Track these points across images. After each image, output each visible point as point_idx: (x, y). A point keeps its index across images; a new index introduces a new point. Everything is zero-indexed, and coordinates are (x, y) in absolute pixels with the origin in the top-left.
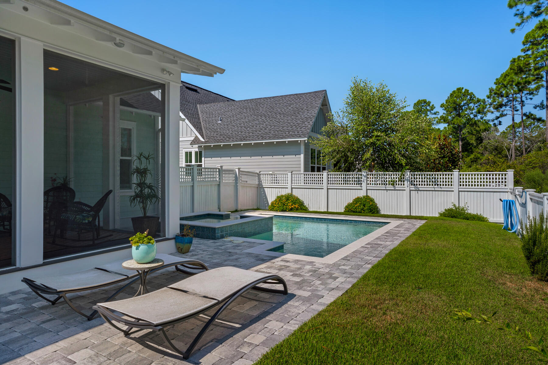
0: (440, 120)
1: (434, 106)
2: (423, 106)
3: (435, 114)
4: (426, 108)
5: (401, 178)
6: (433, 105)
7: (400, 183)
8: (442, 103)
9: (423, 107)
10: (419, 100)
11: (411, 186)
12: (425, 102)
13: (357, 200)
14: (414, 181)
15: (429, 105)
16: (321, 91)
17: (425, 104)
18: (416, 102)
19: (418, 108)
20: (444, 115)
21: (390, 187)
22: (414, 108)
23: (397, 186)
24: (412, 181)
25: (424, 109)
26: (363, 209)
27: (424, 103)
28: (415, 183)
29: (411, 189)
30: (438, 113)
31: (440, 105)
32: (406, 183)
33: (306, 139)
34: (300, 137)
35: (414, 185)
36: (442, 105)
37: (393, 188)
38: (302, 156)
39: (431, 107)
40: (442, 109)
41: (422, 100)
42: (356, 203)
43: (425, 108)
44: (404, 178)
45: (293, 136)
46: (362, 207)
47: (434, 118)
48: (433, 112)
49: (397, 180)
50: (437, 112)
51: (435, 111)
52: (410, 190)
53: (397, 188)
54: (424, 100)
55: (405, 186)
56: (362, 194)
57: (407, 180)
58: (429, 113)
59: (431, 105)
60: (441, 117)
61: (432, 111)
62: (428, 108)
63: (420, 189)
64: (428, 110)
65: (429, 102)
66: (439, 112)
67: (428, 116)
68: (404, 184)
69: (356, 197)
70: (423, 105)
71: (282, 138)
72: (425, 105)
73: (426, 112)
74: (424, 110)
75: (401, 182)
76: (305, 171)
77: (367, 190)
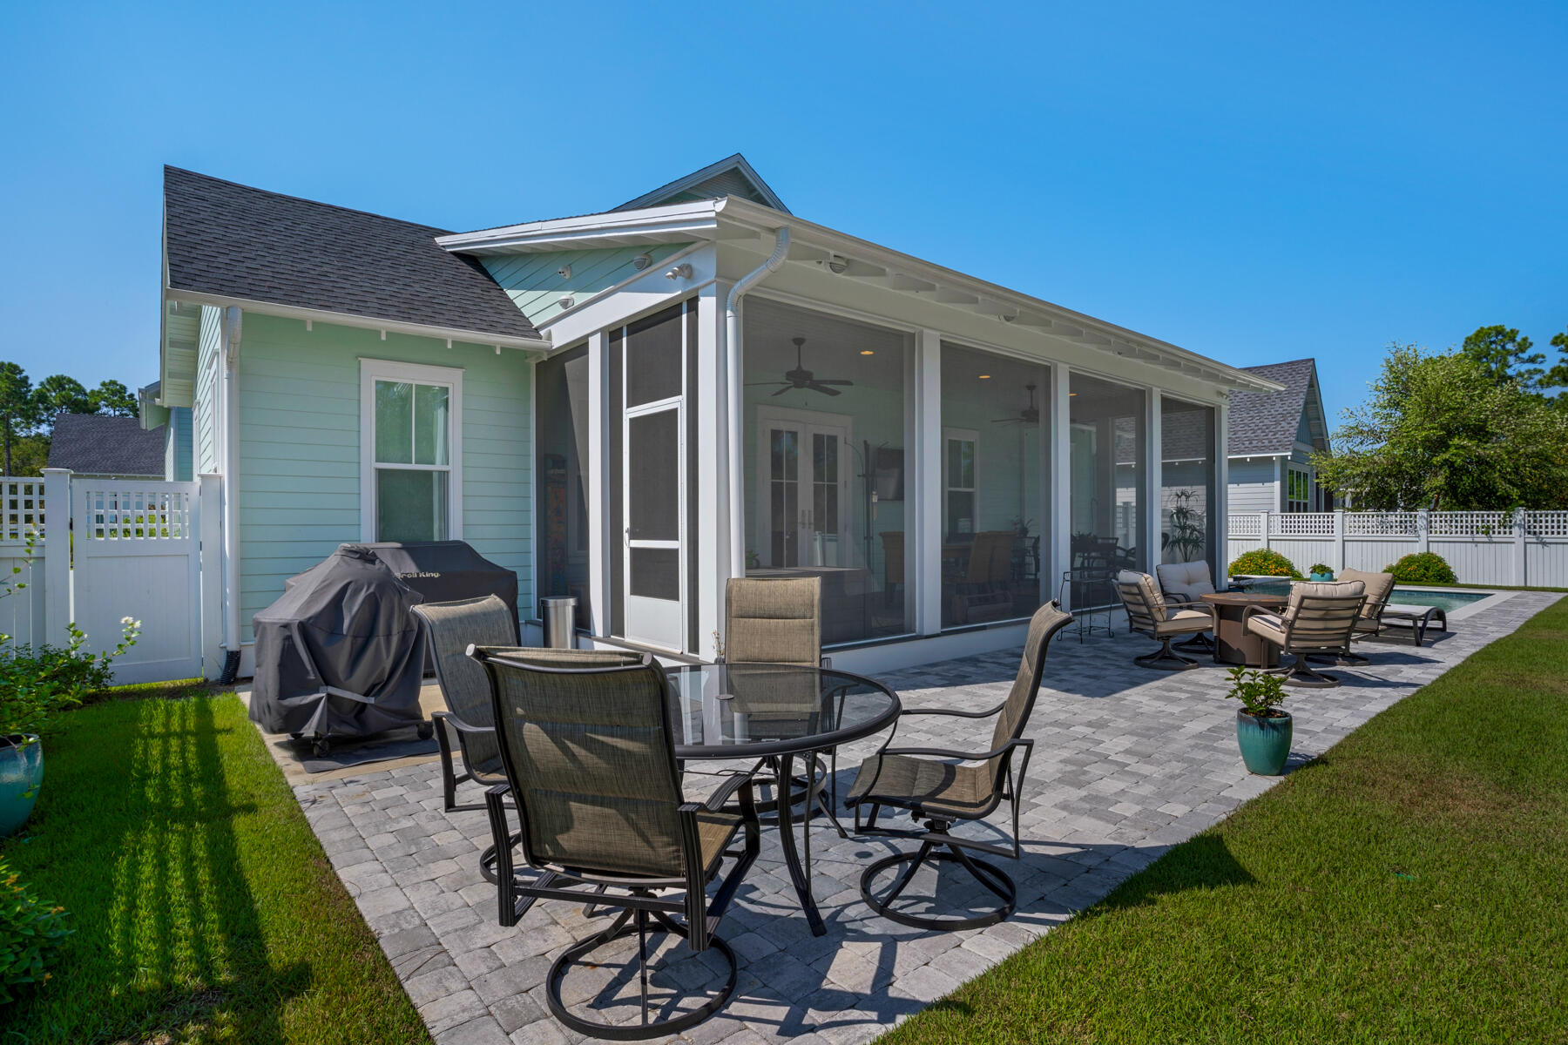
0: (1551, 377)
1: (1530, 340)
2: (1491, 343)
3: (1532, 360)
4: (1503, 347)
5: (1505, 521)
6: (1525, 339)
7: (1502, 529)
8: (1557, 334)
9: (1493, 346)
10: (1482, 328)
11: (1527, 535)
12: (1499, 331)
13: (1410, 560)
14: (1535, 527)
15: (1513, 340)
16: (1303, 361)
17: (1500, 337)
18: (1471, 333)
19: (1476, 348)
20: (1563, 365)
21: (1481, 537)
22: (1465, 350)
23: (1496, 535)
24: (1529, 527)
25: (1496, 350)
26: (1425, 574)
27: (1497, 337)
28: (1537, 530)
29: (1527, 540)
30: (1540, 359)
31: (1551, 338)
32: (1516, 530)
33: (1290, 453)
34: (1276, 450)
35: (1535, 533)
36: (1556, 338)
37: (1487, 540)
38: (1277, 484)
39: (1519, 344)
40: (1557, 348)
41: (1489, 329)
42: (1409, 565)
43: (1499, 348)
44: (1511, 521)
45: (1261, 450)
46: (1422, 571)
47: (1528, 371)
48: (1525, 356)
49: (1496, 524)
50: (1537, 356)
51: (1530, 352)
52: (1526, 543)
53: (1494, 540)
54: (1496, 328)
55: (1513, 535)
56: (1418, 549)
57: (1520, 526)
58: (1511, 359)
59: (1519, 339)
60: (1553, 371)
61: (1521, 355)
62: (1510, 346)
63: (1548, 540)
64: (1509, 353)
65: (1514, 332)
66: (1546, 355)
67: (1510, 367)
68: (1511, 533)
69: (1406, 555)
70: (1492, 339)
71: (1238, 453)
72: (1501, 340)
73: (1505, 359)
74: (1498, 352)
75: (1505, 527)
76: (1282, 511)
77: (1428, 542)
